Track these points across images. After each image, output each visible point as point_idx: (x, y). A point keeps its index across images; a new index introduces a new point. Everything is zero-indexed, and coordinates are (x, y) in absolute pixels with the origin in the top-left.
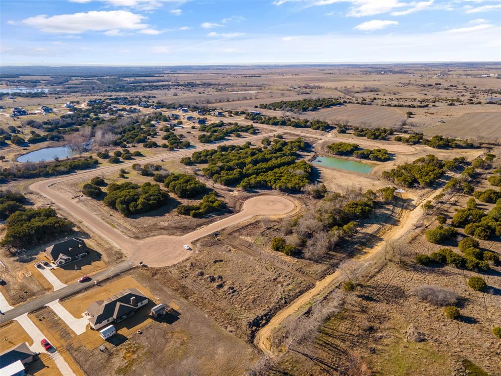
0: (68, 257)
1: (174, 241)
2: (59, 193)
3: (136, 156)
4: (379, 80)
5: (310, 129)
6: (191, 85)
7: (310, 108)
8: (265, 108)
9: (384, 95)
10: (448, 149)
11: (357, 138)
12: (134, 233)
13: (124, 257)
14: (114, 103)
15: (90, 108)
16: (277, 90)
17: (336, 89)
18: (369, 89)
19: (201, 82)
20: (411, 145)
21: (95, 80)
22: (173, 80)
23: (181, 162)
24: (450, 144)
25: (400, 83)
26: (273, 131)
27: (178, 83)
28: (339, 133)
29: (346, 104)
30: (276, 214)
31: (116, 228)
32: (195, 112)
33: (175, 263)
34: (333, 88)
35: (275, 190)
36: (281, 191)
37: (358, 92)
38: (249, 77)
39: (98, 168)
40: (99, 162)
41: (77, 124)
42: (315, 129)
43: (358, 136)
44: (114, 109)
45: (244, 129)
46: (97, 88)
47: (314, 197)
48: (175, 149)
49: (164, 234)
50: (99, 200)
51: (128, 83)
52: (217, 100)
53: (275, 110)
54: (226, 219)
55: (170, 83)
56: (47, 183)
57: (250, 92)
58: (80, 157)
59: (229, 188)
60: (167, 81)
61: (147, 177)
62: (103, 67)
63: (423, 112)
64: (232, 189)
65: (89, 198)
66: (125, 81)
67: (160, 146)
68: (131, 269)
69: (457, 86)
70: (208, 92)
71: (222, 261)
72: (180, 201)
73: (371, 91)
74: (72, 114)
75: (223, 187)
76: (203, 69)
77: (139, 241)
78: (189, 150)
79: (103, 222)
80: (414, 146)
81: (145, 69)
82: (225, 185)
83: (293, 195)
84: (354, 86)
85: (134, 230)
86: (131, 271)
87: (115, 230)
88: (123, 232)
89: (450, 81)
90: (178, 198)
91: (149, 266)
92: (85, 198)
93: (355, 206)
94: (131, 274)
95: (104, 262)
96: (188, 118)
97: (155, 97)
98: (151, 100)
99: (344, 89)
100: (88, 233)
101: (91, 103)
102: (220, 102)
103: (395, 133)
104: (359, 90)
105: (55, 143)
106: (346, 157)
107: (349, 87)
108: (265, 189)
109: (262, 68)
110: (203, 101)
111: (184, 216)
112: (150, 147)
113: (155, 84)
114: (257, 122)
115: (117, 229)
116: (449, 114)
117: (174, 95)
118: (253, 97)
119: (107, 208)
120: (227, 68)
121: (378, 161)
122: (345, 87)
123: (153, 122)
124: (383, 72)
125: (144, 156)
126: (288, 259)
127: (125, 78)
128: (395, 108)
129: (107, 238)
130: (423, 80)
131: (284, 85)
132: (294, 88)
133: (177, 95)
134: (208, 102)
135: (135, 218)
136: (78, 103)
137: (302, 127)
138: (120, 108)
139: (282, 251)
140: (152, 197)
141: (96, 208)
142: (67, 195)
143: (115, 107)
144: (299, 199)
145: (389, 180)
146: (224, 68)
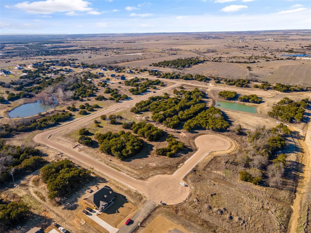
0: (106, 203)
1: (170, 179)
2: (60, 144)
3: (95, 108)
4: (211, 44)
5: (196, 81)
6: (94, 49)
7: (187, 66)
8: (157, 66)
9: (222, 54)
10: (289, 92)
11: (230, 87)
12: (137, 175)
13: (144, 198)
14: (51, 65)
15: (37, 69)
16: (154, 52)
17: (190, 51)
18: (211, 51)
19: (100, 47)
20: (266, 90)
21: (24, 46)
22: (79, 45)
23: (131, 111)
24: (290, 89)
25: (225, 46)
26: (174, 83)
27: (84, 48)
28: (216, 83)
29: (205, 62)
30: (223, 150)
31: (121, 171)
32: (113, 71)
33: (185, 199)
34: (189, 50)
35: (208, 130)
36: (213, 131)
37: (205, 53)
38: (128, 42)
39: (75, 120)
40: (72, 114)
41: (35, 83)
42: (200, 81)
43: (230, 85)
44: (54, 70)
45: (155, 83)
46: (30, 53)
47: (237, 134)
48: (120, 101)
49: (158, 174)
50: (94, 148)
51: (49, 48)
52: (121, 61)
53: (164, 67)
54: (192, 157)
55: (78, 48)
56: (46, 135)
57: (138, 54)
58: (55, 111)
59: (177, 130)
60: (75, 46)
61: (115, 125)
62: (22, 35)
63: (256, 67)
64: (179, 131)
65: (86, 147)
66: (45, 46)
67: (107, 99)
68: (156, 209)
69: (258, 47)
70: (111, 55)
71: (215, 194)
72: (151, 144)
73: (213, 52)
74: (26, 75)
75: (173, 130)
76: (92, 37)
77: (145, 182)
78: (129, 101)
79: (107, 166)
80: (268, 91)
81: (52, 37)
82: (173, 129)
83: (223, 133)
84: (200, 49)
85: (135, 172)
86: (157, 210)
87: (121, 173)
88: (128, 174)
89: (251, 44)
90: (148, 142)
91: (168, 204)
92: (83, 147)
93: (274, 141)
94: (158, 213)
95: (132, 203)
96: (111, 75)
97: (77, 59)
98: (76, 62)
99: (195, 50)
100: (104, 178)
101: (35, 65)
102: (123, 62)
103: (250, 82)
104: (204, 51)
105: (28, 100)
106: (233, 101)
107: (197, 49)
108: (201, 130)
109: (130, 36)
110: (112, 62)
111: (162, 157)
112: (101, 100)
113: (69, 49)
114: (160, 77)
115: (123, 172)
116: (272, 68)
117: (89, 58)
118: (143, 58)
119: (104, 155)
120: (108, 36)
121: (255, 103)
122: (195, 49)
123: (89, 80)
124: (207, 38)
125: (102, 108)
126: (258, 187)
127: (44, 44)
128: (236, 63)
129: (121, 181)
130: (235, 43)
131: (156, 48)
132: (164, 51)
133: (91, 57)
134: (116, 63)
135: (129, 161)
136: (25, 65)
137: (190, 80)
138: (59, 69)
139: (250, 182)
140: (135, 144)
141: (96, 155)
142: (68, 145)
143: (54, 68)
144: (229, 136)
145: (274, 118)
146: (106, 35)
